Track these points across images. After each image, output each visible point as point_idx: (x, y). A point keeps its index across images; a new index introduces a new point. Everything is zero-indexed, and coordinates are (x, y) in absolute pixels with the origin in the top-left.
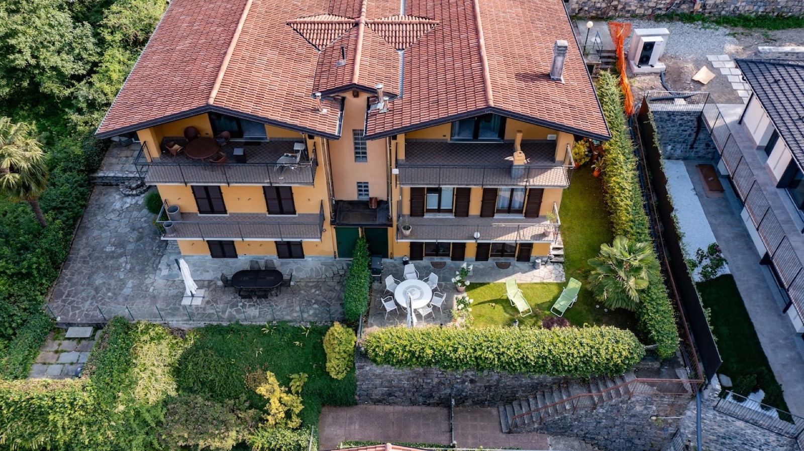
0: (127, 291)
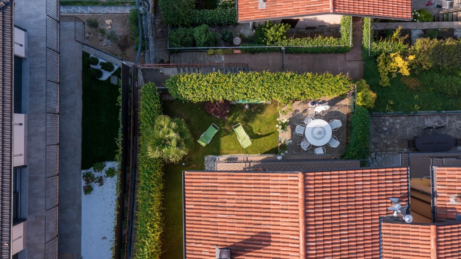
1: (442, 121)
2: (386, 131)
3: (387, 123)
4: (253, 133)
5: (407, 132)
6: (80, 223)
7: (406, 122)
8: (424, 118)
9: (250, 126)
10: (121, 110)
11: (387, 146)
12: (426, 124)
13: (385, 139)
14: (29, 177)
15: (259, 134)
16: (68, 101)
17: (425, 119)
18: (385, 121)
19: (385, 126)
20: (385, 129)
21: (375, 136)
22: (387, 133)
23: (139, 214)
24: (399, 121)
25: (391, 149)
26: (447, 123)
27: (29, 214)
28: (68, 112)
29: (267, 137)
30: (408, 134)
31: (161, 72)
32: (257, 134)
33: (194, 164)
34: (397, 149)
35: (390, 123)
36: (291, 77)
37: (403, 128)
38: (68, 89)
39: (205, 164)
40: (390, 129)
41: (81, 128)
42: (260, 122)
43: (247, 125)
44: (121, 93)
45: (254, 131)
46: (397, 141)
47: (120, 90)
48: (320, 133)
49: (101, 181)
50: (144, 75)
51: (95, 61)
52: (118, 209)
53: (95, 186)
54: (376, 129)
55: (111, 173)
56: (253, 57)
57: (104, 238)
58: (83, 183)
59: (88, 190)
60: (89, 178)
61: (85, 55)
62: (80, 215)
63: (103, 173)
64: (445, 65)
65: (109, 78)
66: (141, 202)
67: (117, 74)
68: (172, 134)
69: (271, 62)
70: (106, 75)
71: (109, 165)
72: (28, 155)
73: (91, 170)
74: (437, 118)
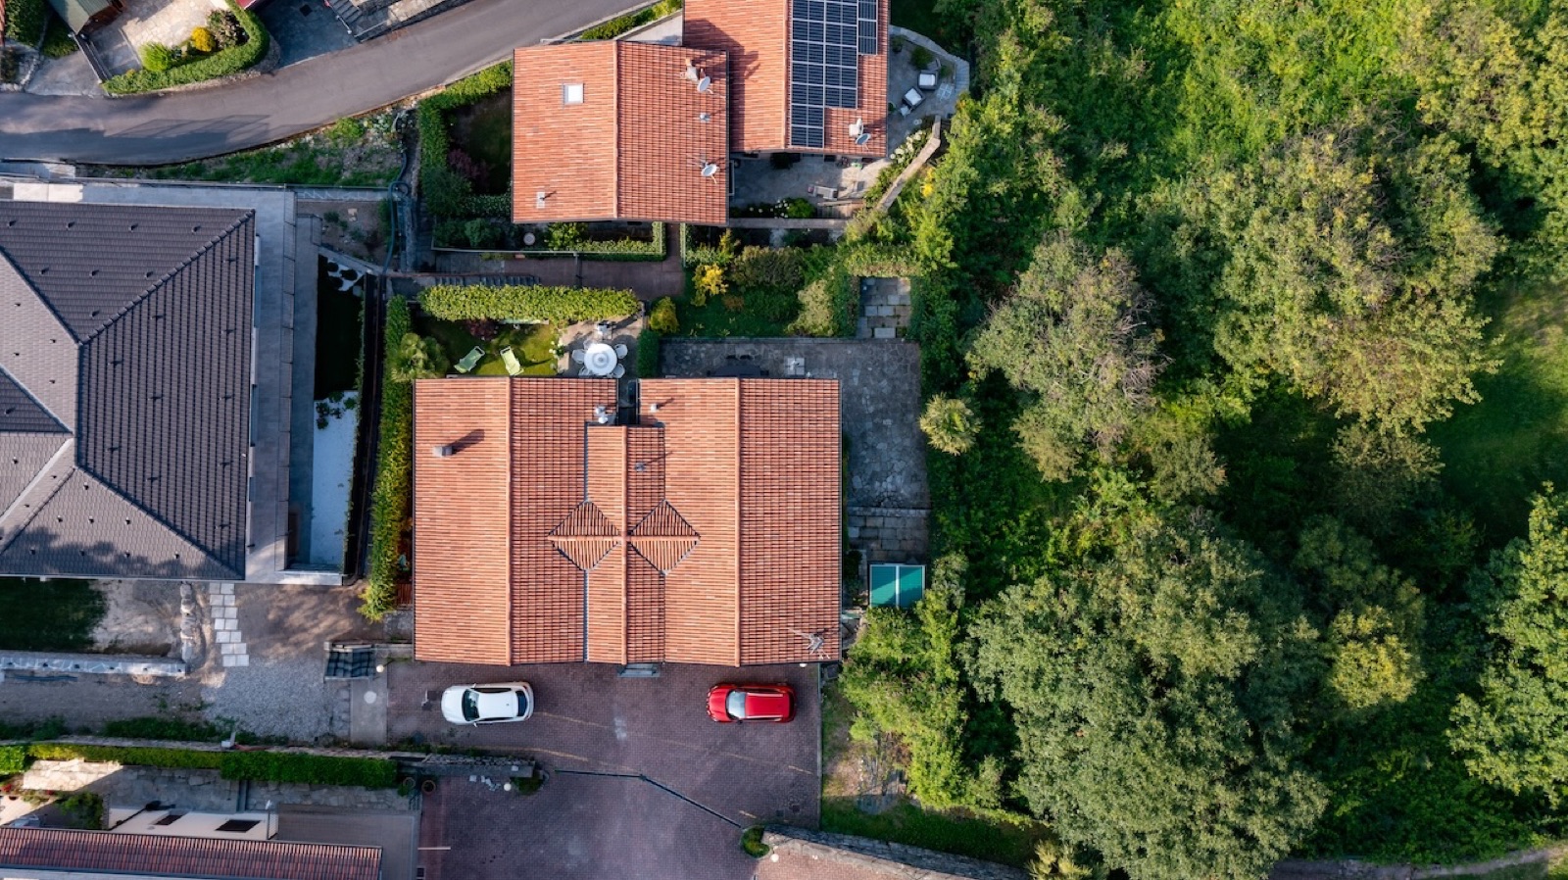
0: (856, 373)
1: (755, 351)
2: (689, 361)
3: (690, 351)
4: (524, 358)
5: (714, 362)
6: (311, 466)
7: (713, 350)
8: (734, 346)
9: (522, 351)
10: (363, 326)
12: (737, 353)
13: (686, 370)
15: (531, 360)
17: (736, 347)
18: (687, 348)
19: (687, 355)
20: (687, 358)
22: (690, 363)
23: (381, 446)
24: (704, 349)
26: (762, 354)
29: (543, 365)
30: (714, 365)
31: (414, 281)
32: (529, 360)
35: (693, 352)
36: (566, 292)
37: (709, 357)
38: (302, 301)
40: (693, 358)
41: (315, 350)
42: (534, 346)
43: (519, 349)
44: (364, 307)
45: (527, 357)
47: (363, 303)
48: (601, 360)
49: (338, 413)
50: (394, 285)
51: (334, 267)
52: (358, 438)
53: (332, 419)
54: (676, 358)
55: (350, 404)
56: (542, 263)
57: (341, 485)
58: (316, 415)
59: (322, 424)
60: (324, 410)
61: (322, 260)
62: (311, 456)
63: (341, 405)
64: (774, 282)
65: (351, 289)
66: (383, 432)
67: (360, 283)
68: (420, 355)
69: (565, 271)
70: (347, 285)
71: (349, 395)
72: (258, 375)
73: (327, 400)
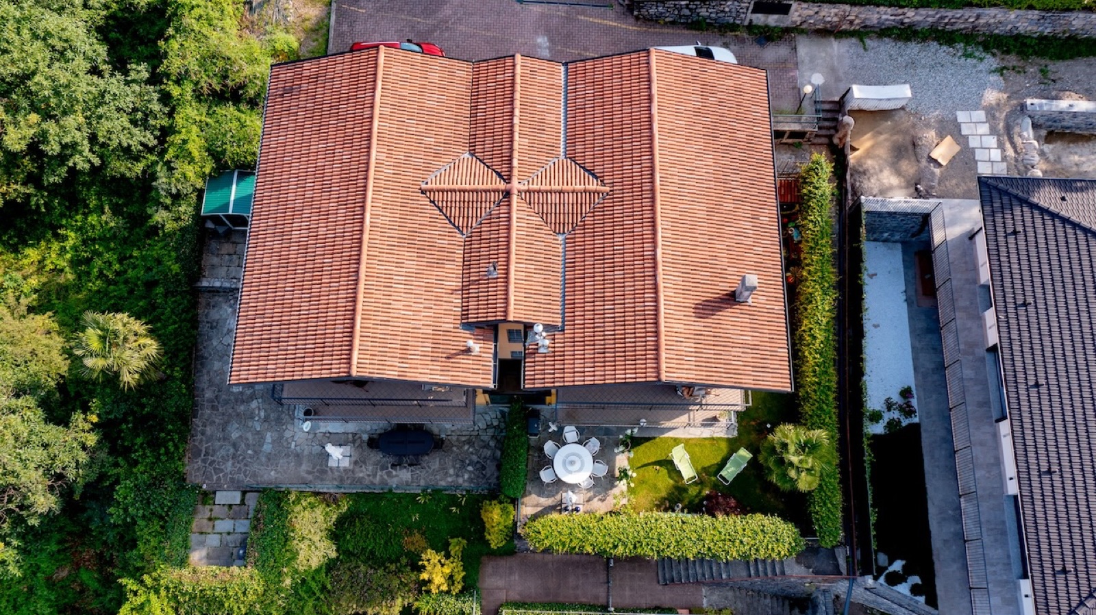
1: (385, 477)
2: (468, 465)
3: (466, 476)
4: (667, 469)
5: (438, 463)
6: (913, 348)
7: (438, 477)
8: (412, 482)
9: (672, 479)
10: (870, 502)
11: (470, 442)
12: (410, 473)
13: (472, 453)
14: (990, 407)
15: (658, 467)
16: (952, 530)
17: (410, 480)
18: (471, 480)
19: (470, 472)
20: (470, 468)
21: (485, 458)
22: (467, 462)
23: (832, 354)
24: (450, 479)
25: (463, 439)
26: (379, 473)
27: (984, 358)
28: (950, 512)
29: (646, 462)
30: (438, 459)
31: (811, 570)
32: (661, 466)
33: (753, 426)
34: (454, 438)
35: (463, 476)
36: (615, 547)
37: (444, 469)
38: (954, 547)
39: (737, 425)
40: (463, 467)
41: (927, 486)
42: (655, 485)
43: (675, 481)
44: (872, 528)
45: (666, 471)
46: (455, 449)
47: (874, 547)
48: (572, 463)
49: (889, 406)
50: (837, 566)
51: (915, 590)
52: (862, 360)
53: (896, 398)
54: (484, 468)
55: (876, 417)
56: (656, 603)
57: (876, 326)
58: (914, 402)
59: (906, 393)
60: (908, 411)
61: (935, 606)
62: (915, 359)
63: (887, 417)
64: (363, 568)
65: (891, 563)
66: (831, 370)
67: (881, 570)
69: (628, 593)
70: (898, 566)
71: (878, 429)
72: (996, 436)
73: (905, 422)
74: (393, 482)
